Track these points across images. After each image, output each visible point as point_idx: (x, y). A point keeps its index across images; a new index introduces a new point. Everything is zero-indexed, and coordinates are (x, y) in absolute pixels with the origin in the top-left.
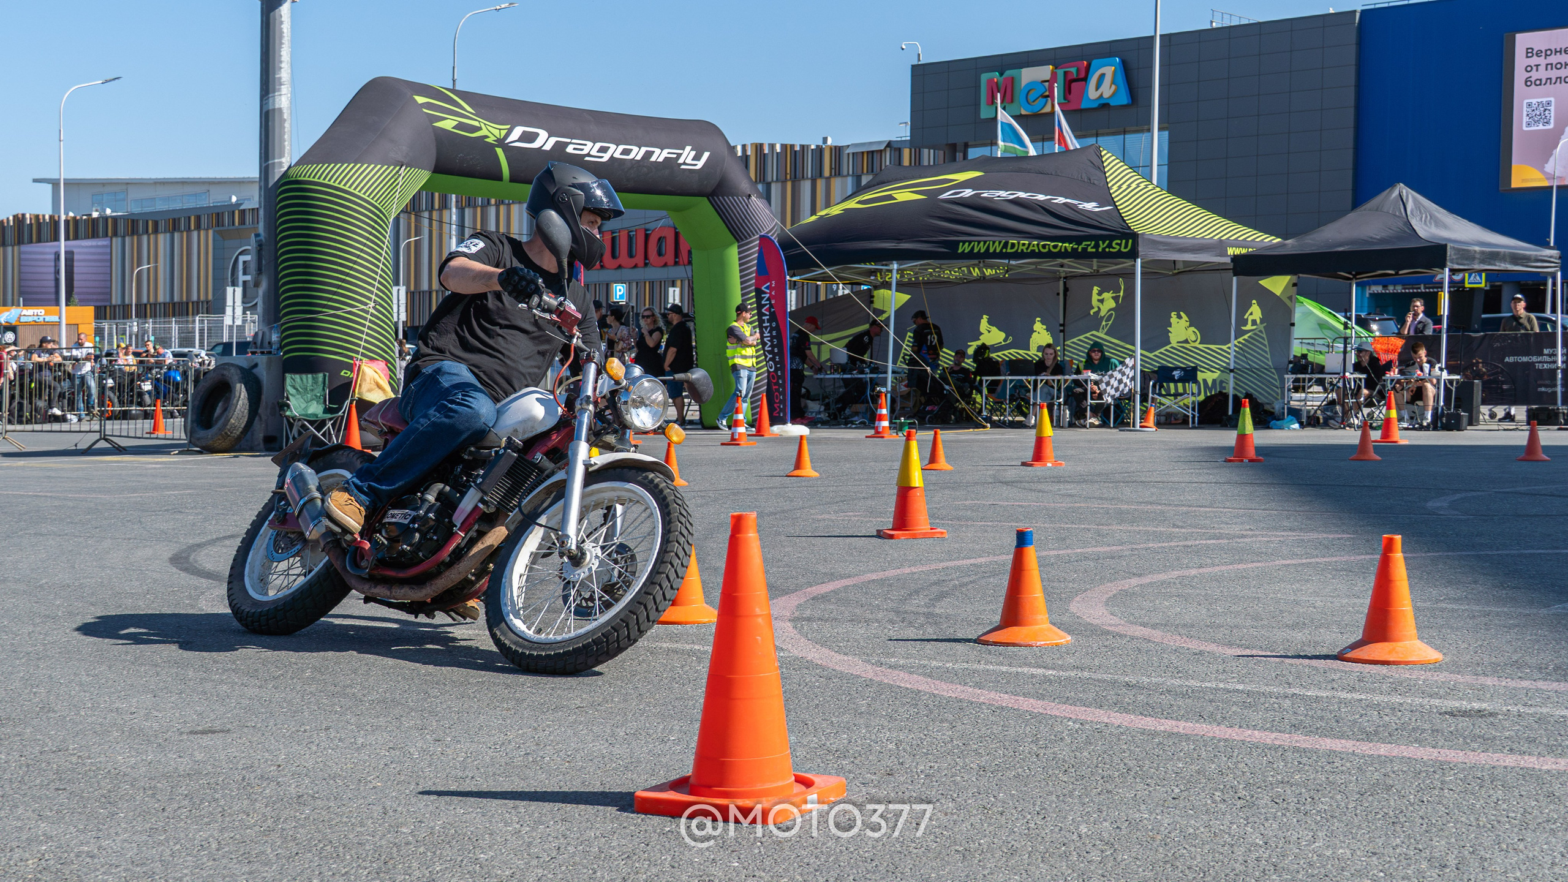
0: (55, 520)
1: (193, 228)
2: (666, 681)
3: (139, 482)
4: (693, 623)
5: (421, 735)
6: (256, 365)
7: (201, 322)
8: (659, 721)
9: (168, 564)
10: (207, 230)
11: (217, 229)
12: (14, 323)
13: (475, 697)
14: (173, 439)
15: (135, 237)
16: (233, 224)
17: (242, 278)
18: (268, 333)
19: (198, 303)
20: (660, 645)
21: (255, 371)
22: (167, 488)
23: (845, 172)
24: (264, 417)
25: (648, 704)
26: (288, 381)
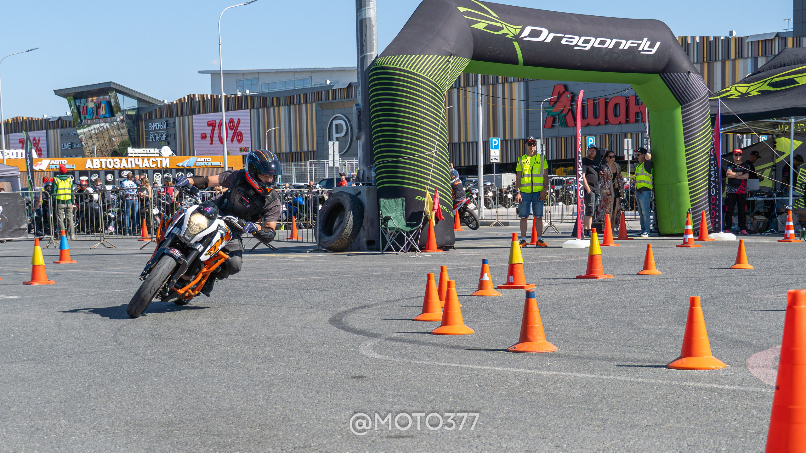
0: (246, 295)
1: (302, 102)
2: (703, 409)
3: (292, 270)
4: (705, 369)
5: (545, 442)
6: (360, 193)
7: (311, 165)
8: (709, 437)
9: (330, 325)
10: (312, 103)
11: (318, 102)
12: (192, 167)
13: (572, 417)
14: (307, 242)
15: (266, 109)
16: (328, 100)
17: (335, 135)
18: (366, 172)
19: (307, 152)
20: (688, 384)
21: (359, 197)
22: (310, 274)
23: (746, 56)
24: (366, 228)
25: (696, 425)
26: (382, 204)
